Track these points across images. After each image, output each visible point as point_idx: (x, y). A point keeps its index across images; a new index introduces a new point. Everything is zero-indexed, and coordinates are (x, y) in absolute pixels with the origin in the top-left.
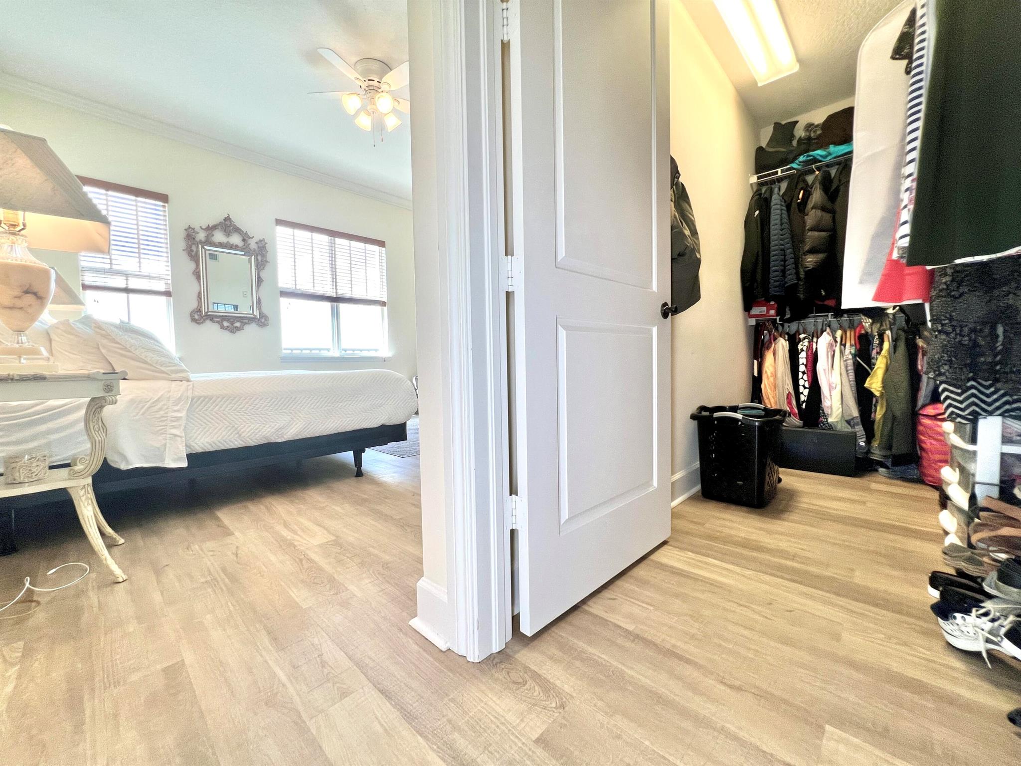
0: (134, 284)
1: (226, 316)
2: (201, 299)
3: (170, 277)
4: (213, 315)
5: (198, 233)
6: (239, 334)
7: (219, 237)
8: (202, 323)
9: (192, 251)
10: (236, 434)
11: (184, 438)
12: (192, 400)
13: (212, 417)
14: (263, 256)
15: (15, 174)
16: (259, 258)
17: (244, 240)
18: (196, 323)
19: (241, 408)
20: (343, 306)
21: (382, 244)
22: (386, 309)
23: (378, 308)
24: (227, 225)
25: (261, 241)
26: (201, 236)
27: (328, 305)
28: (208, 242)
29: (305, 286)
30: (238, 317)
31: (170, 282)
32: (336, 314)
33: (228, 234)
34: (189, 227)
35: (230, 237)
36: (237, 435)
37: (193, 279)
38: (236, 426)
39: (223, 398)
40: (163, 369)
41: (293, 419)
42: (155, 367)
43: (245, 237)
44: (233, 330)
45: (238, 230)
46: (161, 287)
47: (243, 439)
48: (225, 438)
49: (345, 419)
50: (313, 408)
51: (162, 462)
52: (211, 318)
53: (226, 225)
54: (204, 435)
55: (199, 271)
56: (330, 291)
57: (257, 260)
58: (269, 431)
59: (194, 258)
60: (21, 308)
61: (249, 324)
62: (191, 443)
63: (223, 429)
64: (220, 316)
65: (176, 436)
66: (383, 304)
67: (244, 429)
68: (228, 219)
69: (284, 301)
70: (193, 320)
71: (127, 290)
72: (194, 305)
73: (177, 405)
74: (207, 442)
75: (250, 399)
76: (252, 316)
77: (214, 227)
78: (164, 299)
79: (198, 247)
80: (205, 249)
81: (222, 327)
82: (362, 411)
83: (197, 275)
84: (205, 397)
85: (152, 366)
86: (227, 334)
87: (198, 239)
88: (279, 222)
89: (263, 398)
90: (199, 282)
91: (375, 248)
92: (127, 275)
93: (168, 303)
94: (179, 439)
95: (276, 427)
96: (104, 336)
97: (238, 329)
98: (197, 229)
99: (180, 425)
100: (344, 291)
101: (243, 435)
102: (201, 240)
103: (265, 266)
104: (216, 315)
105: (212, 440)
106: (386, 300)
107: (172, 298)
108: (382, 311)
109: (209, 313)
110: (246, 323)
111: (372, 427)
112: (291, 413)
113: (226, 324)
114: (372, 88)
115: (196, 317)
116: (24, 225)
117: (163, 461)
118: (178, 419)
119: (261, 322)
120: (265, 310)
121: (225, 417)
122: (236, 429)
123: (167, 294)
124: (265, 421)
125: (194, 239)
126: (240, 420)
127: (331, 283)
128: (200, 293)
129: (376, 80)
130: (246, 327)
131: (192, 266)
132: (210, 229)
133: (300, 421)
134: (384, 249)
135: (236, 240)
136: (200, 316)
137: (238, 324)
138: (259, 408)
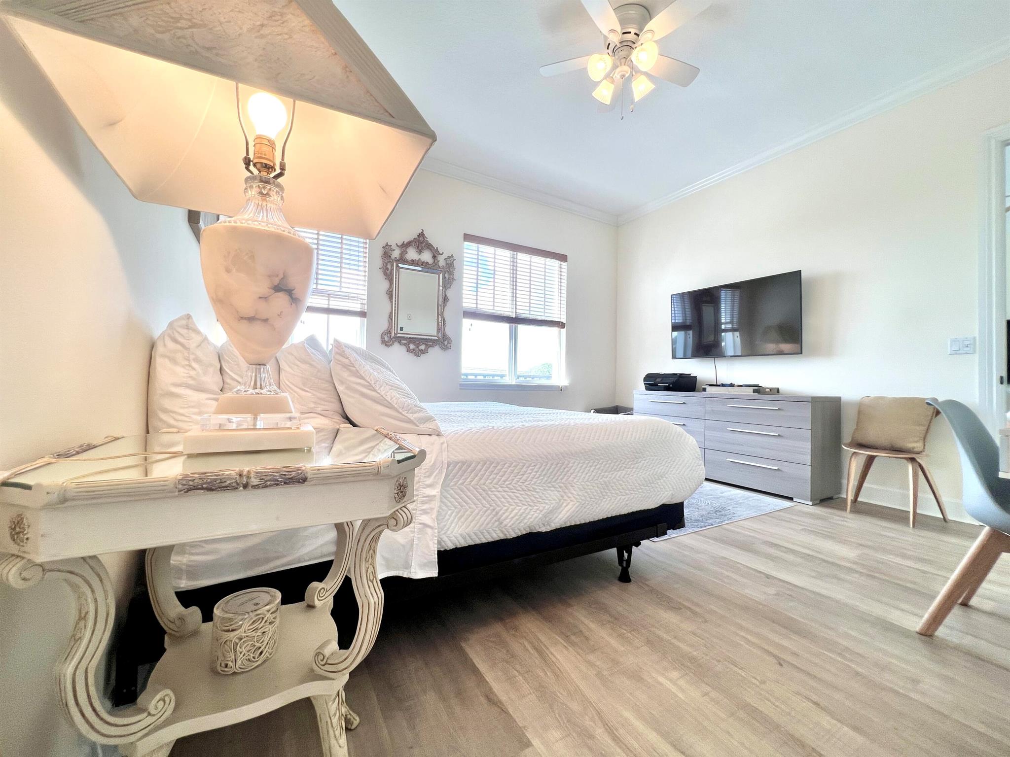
0: (335, 304)
1: (413, 338)
2: (391, 319)
3: (365, 297)
4: (401, 337)
5: (394, 250)
6: (423, 357)
7: (412, 254)
8: (391, 345)
9: (387, 269)
10: (496, 521)
11: (436, 531)
12: (448, 468)
13: (469, 494)
14: (451, 273)
15: (286, 37)
16: (447, 276)
17: (434, 257)
18: (386, 345)
19: (505, 481)
20: (522, 328)
21: (563, 258)
22: (564, 331)
23: (554, 330)
24: (421, 242)
25: (449, 257)
26: (396, 254)
27: (505, 327)
28: (402, 260)
29: (486, 307)
30: (423, 339)
31: (365, 302)
32: (513, 336)
33: (420, 252)
34: (387, 245)
35: (422, 254)
36: (497, 523)
37: (386, 298)
38: (498, 509)
39: (485, 464)
40: (410, 416)
41: (562, 496)
42: (401, 413)
43: (436, 254)
44: (418, 353)
45: (429, 247)
46: (357, 307)
47: (504, 529)
48: (481, 528)
49: (623, 497)
50: (587, 481)
51: (406, 568)
52: (399, 340)
53: (419, 241)
54: (458, 522)
55: (392, 291)
56: (509, 312)
57: (444, 278)
58: (536, 518)
59: (388, 276)
60: (266, 321)
61: (433, 347)
62: (443, 536)
63: (481, 513)
64: (407, 338)
65: (426, 525)
66: (561, 325)
67: (507, 514)
68: (422, 235)
69: (466, 322)
70: (384, 342)
71: (329, 311)
72: (384, 326)
73: (429, 476)
74: (461, 535)
75: (516, 466)
76: (436, 338)
77: (409, 244)
78: (357, 320)
79: (392, 265)
80: (398, 266)
81: (408, 350)
82: (643, 485)
83: (390, 294)
84: (463, 463)
85: (398, 412)
86: (411, 357)
87: (393, 257)
88: (468, 237)
89: (530, 465)
90: (391, 302)
91: (554, 263)
92: (329, 295)
93: (362, 325)
94: (429, 531)
95: (545, 511)
96: (345, 366)
97: (423, 352)
98: (394, 247)
99: (432, 509)
100: (524, 313)
101: (505, 523)
102: (396, 258)
103: (452, 283)
104: (404, 337)
105: (466, 531)
106: (564, 321)
107: (366, 319)
108: (560, 333)
109: (398, 335)
110: (431, 346)
111: (650, 508)
112: (561, 487)
113: (412, 346)
114: (625, 44)
115: (386, 339)
116: (283, 168)
117: (407, 566)
118: (431, 498)
119: (444, 344)
120: (449, 331)
121: (484, 494)
122: (497, 513)
123: (363, 314)
124: (532, 501)
125: (390, 256)
126: (503, 500)
127: (511, 302)
128: (391, 313)
129: (633, 31)
130: (430, 350)
131: (385, 285)
132: (405, 246)
133: (572, 501)
134: (565, 264)
135: (426, 257)
136: (390, 338)
137: (423, 347)
138: (526, 481)
